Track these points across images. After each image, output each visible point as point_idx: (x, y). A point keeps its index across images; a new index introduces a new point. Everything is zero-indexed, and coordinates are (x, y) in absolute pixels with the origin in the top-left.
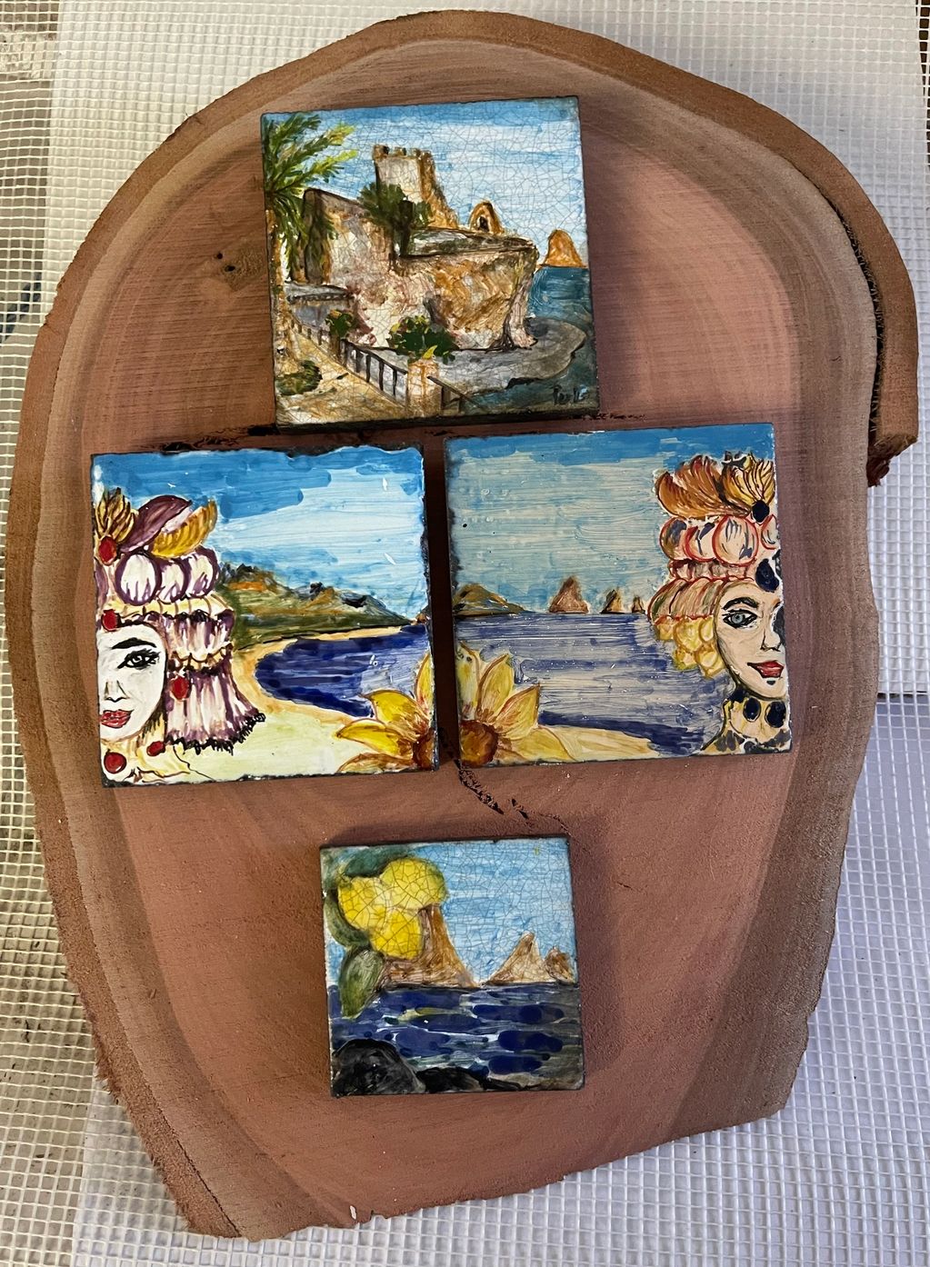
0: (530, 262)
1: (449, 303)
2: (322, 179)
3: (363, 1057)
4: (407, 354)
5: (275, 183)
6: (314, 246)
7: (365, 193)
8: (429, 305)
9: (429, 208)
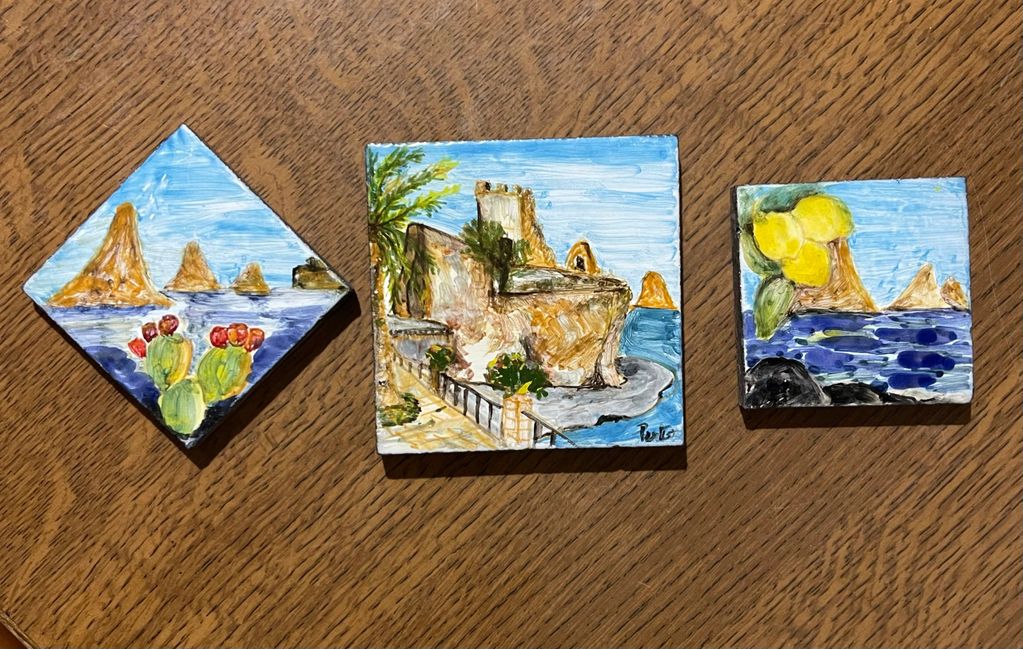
0: (623, 302)
1: (544, 341)
2: (424, 213)
3: (775, 373)
4: (503, 389)
5: (379, 217)
6: (416, 282)
7: (468, 230)
8: (526, 344)
9: (528, 246)
